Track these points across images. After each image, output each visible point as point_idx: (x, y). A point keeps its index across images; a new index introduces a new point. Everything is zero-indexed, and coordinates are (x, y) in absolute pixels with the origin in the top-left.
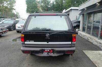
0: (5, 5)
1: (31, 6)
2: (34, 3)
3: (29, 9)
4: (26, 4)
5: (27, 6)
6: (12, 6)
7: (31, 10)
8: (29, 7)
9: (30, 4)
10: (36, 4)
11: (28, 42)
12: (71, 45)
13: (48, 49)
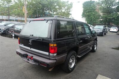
0: (63, 11)
1: (88, 9)
2: (92, 5)
3: (85, 13)
5: (84, 10)
6: (69, 11)
7: (87, 14)
9: (87, 6)
10: (95, 6)
11: (20, 45)
12: (49, 57)
13: (30, 55)
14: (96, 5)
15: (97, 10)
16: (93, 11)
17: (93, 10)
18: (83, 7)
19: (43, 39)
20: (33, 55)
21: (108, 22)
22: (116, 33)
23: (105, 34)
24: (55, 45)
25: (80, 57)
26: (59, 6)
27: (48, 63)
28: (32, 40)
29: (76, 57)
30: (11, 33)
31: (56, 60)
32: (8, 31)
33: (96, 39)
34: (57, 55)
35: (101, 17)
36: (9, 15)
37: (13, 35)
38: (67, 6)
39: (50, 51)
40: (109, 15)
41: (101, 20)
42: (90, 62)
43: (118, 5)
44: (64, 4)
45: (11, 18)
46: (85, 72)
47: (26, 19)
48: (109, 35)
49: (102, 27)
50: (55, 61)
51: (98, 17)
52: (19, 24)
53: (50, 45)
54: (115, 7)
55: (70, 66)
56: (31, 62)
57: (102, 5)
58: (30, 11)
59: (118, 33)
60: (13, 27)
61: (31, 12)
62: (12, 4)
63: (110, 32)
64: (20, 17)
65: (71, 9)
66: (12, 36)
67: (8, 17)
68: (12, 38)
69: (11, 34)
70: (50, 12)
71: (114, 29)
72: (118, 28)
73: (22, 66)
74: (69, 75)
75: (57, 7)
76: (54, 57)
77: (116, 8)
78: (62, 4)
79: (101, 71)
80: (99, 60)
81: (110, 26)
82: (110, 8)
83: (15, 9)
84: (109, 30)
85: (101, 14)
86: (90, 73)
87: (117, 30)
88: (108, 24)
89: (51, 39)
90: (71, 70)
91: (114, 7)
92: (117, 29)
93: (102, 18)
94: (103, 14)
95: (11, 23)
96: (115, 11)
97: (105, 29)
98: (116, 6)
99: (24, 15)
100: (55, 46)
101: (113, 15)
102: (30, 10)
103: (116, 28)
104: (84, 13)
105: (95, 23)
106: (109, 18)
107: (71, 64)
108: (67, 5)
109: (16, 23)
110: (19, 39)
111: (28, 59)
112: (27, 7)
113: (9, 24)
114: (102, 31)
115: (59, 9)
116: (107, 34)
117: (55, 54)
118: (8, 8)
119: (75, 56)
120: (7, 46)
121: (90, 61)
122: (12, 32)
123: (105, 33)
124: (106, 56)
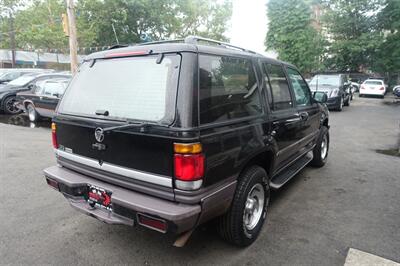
0: (202, 29)
1: (286, 24)
2: (297, 7)
3: (276, 36)
4: (267, 18)
5: (271, 24)
6: (222, 30)
7: (283, 38)
8: (275, 27)
9: (281, 12)
10: (308, 12)
11: (61, 152)
12: (174, 193)
13: (98, 188)
14: (311, 7)
15: (314, 25)
16: (303, 28)
17: (301, 25)
18: (270, 15)
19: (149, 127)
20: (110, 189)
21: (351, 65)
22: (380, 100)
23: (346, 104)
24: (197, 148)
25: (278, 186)
26: (187, 13)
27: (170, 219)
28: (105, 132)
29: (267, 187)
30: (22, 107)
31: (200, 203)
32: (14, 101)
33: (326, 122)
34: (204, 185)
35: (328, 48)
36: (14, 46)
37: (32, 117)
38: (213, 12)
39: (179, 171)
40: (355, 41)
41: (330, 56)
42: (310, 202)
43: (384, 7)
44: (204, 7)
45: (21, 56)
46: (301, 240)
47: (75, 59)
48: (358, 107)
49: (335, 81)
50: (196, 209)
51: (318, 47)
52: (51, 77)
53: (177, 150)
54: (376, 12)
55: (246, 222)
56: (104, 214)
57: (333, 7)
58: (86, 32)
59: (386, 100)
60: (29, 87)
61: (92, 33)
62: (22, 8)
63: (361, 96)
64: (52, 52)
65: (228, 23)
66: (27, 118)
67: (10, 53)
68: (29, 126)
69: (22, 111)
70: (158, 34)
71: (373, 87)
72: (385, 83)
73: (69, 227)
74: (244, 254)
75: (181, 16)
76: (192, 192)
77: (379, 14)
78: (198, 5)
79: (355, 235)
80: (342, 195)
81: (359, 77)
82: (358, 15)
83: (36, 23)
84: (358, 91)
85: (330, 37)
86: (317, 243)
87: (382, 89)
88: (351, 72)
89: (180, 127)
90: (250, 235)
91: (369, 14)
92: (383, 86)
93: (331, 51)
94: (335, 38)
95: (22, 74)
96: (373, 26)
97: (345, 88)
98: (378, 11)
99: (67, 43)
100: (194, 151)
101: (369, 39)
102: (86, 28)
103: (380, 83)
104: (272, 36)
105: (311, 67)
106: (356, 48)
107: (250, 215)
108: (212, 9)
109: (41, 72)
110: (54, 128)
111: (92, 205)
112: (77, 19)
113: (16, 77)
114: (336, 95)
115: (186, 21)
116: (351, 103)
117: (197, 184)
118: (11, 21)
119: (264, 186)
120: (11, 155)
121: (311, 200)
122: (27, 103)
123: (347, 100)
124: (363, 179)
